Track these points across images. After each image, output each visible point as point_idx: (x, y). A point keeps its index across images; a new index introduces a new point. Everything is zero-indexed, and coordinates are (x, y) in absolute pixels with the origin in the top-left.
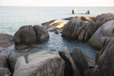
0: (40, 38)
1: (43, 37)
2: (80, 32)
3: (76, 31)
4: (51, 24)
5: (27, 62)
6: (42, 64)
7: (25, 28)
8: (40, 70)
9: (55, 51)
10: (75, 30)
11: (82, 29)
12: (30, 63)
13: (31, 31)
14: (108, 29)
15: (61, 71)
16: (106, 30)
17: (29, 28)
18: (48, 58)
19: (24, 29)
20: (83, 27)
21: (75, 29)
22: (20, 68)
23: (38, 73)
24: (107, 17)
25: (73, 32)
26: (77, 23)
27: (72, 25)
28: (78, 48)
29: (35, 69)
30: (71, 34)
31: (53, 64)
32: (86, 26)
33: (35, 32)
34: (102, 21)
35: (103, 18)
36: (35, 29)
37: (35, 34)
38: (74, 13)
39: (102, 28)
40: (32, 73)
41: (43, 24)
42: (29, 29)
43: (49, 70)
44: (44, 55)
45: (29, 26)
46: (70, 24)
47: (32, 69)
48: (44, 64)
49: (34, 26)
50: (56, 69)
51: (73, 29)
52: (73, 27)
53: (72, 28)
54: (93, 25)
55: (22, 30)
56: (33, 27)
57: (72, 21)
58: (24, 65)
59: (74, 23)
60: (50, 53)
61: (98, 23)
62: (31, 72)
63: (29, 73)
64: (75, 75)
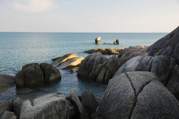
0: (49, 79)
1: (52, 78)
2: (100, 70)
3: (95, 70)
4: (64, 61)
5: (32, 105)
6: (47, 106)
7: (30, 67)
8: (45, 111)
9: (61, 94)
10: (93, 69)
11: (102, 67)
12: (36, 106)
13: (37, 71)
14: (131, 68)
15: (65, 113)
16: (128, 68)
17: (35, 66)
18: (53, 100)
19: (28, 68)
20: (103, 64)
21: (94, 67)
22: (27, 110)
23: (43, 114)
24: (135, 51)
25: (91, 72)
26: (96, 59)
27: (90, 62)
28: (88, 91)
29: (40, 110)
30: (89, 74)
31: (58, 107)
32: (107, 63)
33: (42, 72)
34: (128, 57)
35: (130, 53)
36: (42, 68)
37: (43, 74)
38: (98, 43)
39: (125, 66)
40: (38, 114)
41: (54, 60)
42: (35, 68)
43: (54, 112)
44: (50, 98)
45: (35, 64)
46: (87, 60)
47: (38, 111)
48: (49, 106)
49: (41, 64)
50: (61, 111)
51: (91, 66)
52: (91, 64)
53: (89, 65)
54: (116, 62)
55: (26, 69)
56: (40, 66)
57: (91, 57)
58: (30, 108)
59: (93, 59)
60: (56, 96)
61: (124, 59)
62: (36, 113)
63: (35, 114)
64: (81, 118)
